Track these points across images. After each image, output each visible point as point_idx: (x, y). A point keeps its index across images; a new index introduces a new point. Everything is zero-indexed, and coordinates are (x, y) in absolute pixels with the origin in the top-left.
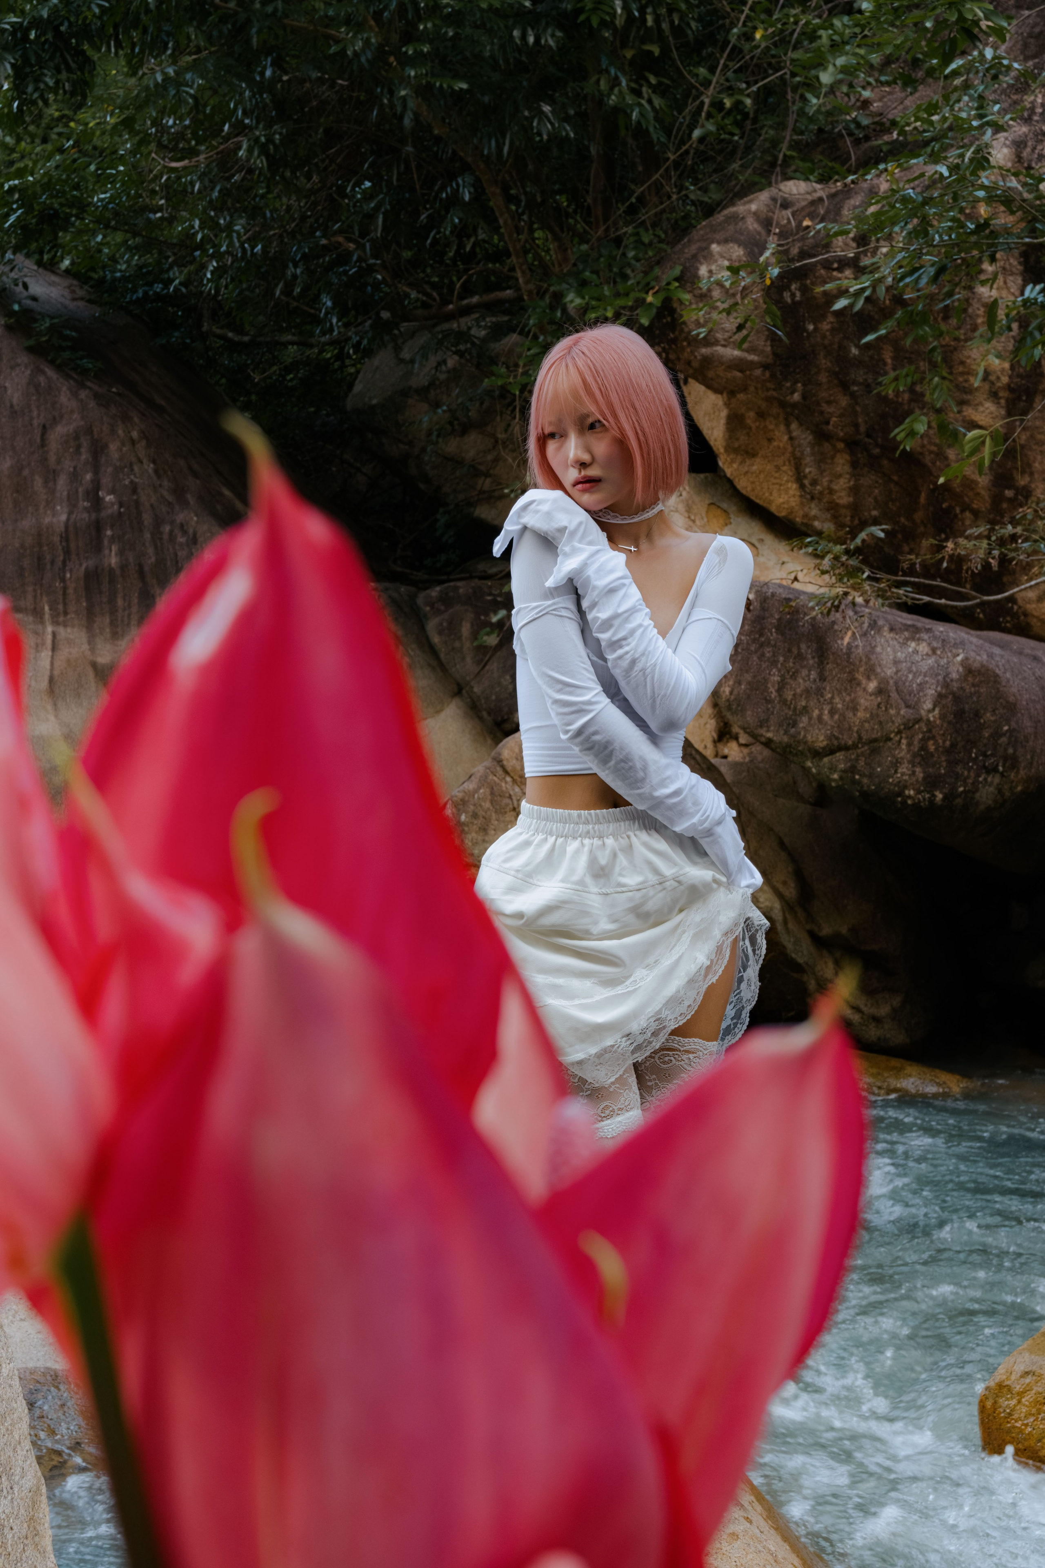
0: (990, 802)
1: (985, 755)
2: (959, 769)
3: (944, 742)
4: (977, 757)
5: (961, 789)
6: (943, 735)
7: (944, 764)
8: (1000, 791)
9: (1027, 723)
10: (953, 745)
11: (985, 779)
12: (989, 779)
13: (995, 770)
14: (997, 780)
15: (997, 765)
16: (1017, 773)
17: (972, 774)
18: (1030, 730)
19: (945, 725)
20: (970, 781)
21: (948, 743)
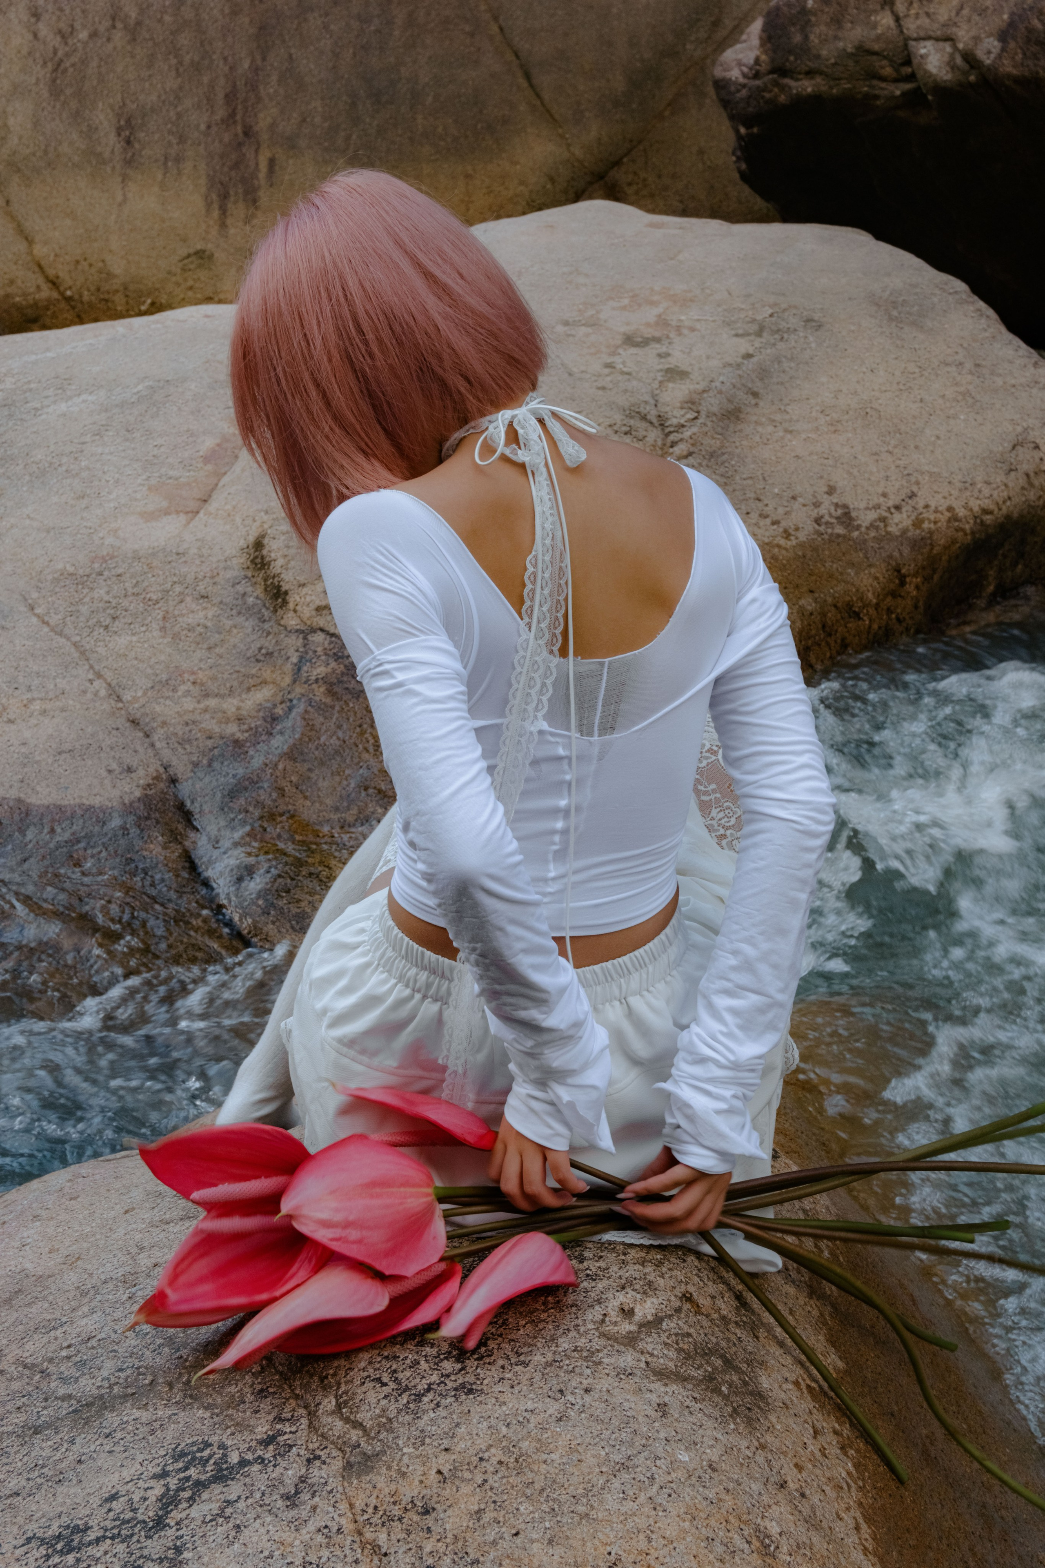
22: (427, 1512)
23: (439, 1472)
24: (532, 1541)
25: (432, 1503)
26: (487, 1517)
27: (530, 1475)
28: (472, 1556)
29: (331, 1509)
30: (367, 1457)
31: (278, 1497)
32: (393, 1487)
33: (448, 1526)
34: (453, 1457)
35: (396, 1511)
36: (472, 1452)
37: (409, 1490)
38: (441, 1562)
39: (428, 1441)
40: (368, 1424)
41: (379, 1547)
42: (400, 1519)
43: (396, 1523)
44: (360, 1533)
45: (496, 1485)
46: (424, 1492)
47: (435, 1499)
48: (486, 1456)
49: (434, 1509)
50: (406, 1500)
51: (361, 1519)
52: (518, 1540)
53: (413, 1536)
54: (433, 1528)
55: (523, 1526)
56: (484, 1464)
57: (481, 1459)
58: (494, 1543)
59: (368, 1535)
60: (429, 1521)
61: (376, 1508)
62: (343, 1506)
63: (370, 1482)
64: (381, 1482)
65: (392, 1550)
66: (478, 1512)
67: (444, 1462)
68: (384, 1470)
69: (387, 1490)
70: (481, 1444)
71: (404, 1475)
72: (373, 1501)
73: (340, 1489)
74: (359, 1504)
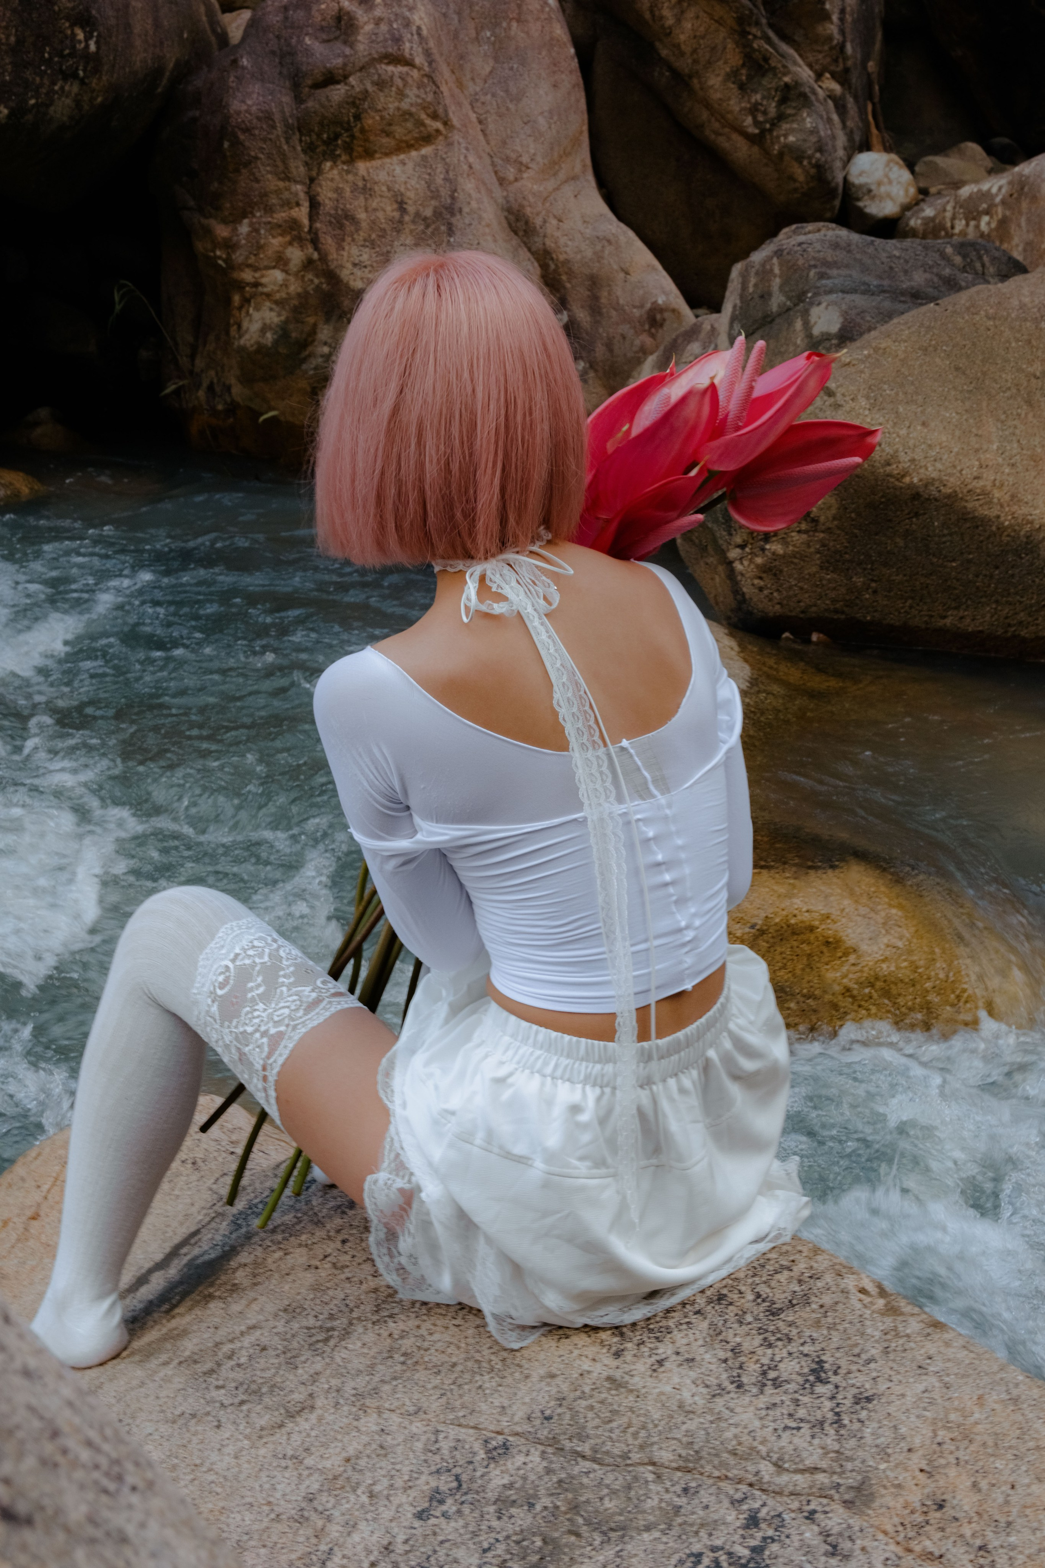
0: (65, 119)
1: (62, 56)
2: (28, 74)
3: (8, 38)
4: (51, 59)
5: (32, 102)
6: (6, 28)
7: (9, 68)
8: (78, 103)
9: (110, 13)
10: (20, 42)
11: (62, 88)
12: (67, 88)
13: (75, 76)
14: (75, 89)
15: (77, 69)
16: (100, 79)
17: (46, 81)
18: (113, 22)
19: (8, 14)
20: (44, 91)
21: (13, 39)
22: (940, 1507)
23: (922, 1471)
24: (1029, 1486)
25: (939, 1497)
26: (984, 1484)
27: (978, 1438)
28: (1003, 1520)
29: (876, 1543)
30: (858, 1489)
31: (823, 1559)
32: (901, 1500)
33: (966, 1508)
34: (920, 1453)
35: (919, 1518)
36: (928, 1442)
37: (915, 1497)
38: (988, 1538)
39: (889, 1451)
40: (824, 1464)
41: (931, 1553)
42: (927, 1523)
43: (928, 1528)
44: (909, 1550)
45: (967, 1458)
46: (926, 1491)
47: (939, 1492)
48: (939, 1439)
49: (944, 1501)
50: (917, 1505)
51: (900, 1538)
52: (1020, 1490)
53: (948, 1530)
54: (957, 1515)
55: (1011, 1479)
56: (945, 1446)
57: (939, 1444)
58: (1007, 1502)
59: (918, 1549)
60: (949, 1511)
61: (902, 1524)
62: (881, 1536)
63: (881, 1507)
64: (889, 1501)
65: (943, 1551)
66: (975, 1485)
67: (917, 1461)
68: (883, 1492)
69: (899, 1506)
70: (927, 1432)
71: (899, 1486)
72: (896, 1520)
73: (865, 1524)
74: (889, 1528)
